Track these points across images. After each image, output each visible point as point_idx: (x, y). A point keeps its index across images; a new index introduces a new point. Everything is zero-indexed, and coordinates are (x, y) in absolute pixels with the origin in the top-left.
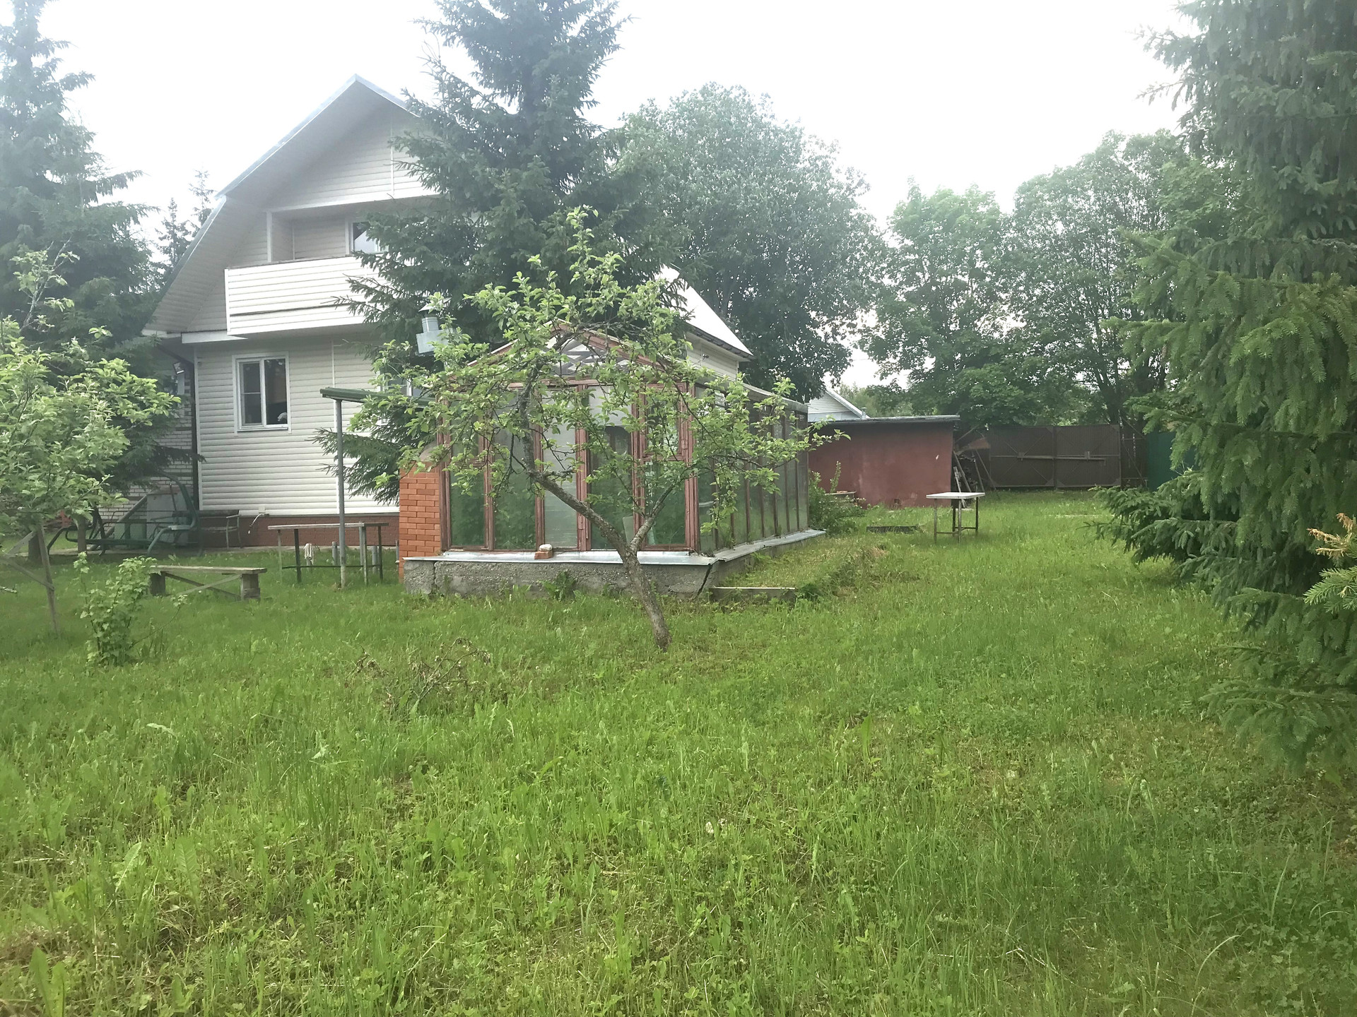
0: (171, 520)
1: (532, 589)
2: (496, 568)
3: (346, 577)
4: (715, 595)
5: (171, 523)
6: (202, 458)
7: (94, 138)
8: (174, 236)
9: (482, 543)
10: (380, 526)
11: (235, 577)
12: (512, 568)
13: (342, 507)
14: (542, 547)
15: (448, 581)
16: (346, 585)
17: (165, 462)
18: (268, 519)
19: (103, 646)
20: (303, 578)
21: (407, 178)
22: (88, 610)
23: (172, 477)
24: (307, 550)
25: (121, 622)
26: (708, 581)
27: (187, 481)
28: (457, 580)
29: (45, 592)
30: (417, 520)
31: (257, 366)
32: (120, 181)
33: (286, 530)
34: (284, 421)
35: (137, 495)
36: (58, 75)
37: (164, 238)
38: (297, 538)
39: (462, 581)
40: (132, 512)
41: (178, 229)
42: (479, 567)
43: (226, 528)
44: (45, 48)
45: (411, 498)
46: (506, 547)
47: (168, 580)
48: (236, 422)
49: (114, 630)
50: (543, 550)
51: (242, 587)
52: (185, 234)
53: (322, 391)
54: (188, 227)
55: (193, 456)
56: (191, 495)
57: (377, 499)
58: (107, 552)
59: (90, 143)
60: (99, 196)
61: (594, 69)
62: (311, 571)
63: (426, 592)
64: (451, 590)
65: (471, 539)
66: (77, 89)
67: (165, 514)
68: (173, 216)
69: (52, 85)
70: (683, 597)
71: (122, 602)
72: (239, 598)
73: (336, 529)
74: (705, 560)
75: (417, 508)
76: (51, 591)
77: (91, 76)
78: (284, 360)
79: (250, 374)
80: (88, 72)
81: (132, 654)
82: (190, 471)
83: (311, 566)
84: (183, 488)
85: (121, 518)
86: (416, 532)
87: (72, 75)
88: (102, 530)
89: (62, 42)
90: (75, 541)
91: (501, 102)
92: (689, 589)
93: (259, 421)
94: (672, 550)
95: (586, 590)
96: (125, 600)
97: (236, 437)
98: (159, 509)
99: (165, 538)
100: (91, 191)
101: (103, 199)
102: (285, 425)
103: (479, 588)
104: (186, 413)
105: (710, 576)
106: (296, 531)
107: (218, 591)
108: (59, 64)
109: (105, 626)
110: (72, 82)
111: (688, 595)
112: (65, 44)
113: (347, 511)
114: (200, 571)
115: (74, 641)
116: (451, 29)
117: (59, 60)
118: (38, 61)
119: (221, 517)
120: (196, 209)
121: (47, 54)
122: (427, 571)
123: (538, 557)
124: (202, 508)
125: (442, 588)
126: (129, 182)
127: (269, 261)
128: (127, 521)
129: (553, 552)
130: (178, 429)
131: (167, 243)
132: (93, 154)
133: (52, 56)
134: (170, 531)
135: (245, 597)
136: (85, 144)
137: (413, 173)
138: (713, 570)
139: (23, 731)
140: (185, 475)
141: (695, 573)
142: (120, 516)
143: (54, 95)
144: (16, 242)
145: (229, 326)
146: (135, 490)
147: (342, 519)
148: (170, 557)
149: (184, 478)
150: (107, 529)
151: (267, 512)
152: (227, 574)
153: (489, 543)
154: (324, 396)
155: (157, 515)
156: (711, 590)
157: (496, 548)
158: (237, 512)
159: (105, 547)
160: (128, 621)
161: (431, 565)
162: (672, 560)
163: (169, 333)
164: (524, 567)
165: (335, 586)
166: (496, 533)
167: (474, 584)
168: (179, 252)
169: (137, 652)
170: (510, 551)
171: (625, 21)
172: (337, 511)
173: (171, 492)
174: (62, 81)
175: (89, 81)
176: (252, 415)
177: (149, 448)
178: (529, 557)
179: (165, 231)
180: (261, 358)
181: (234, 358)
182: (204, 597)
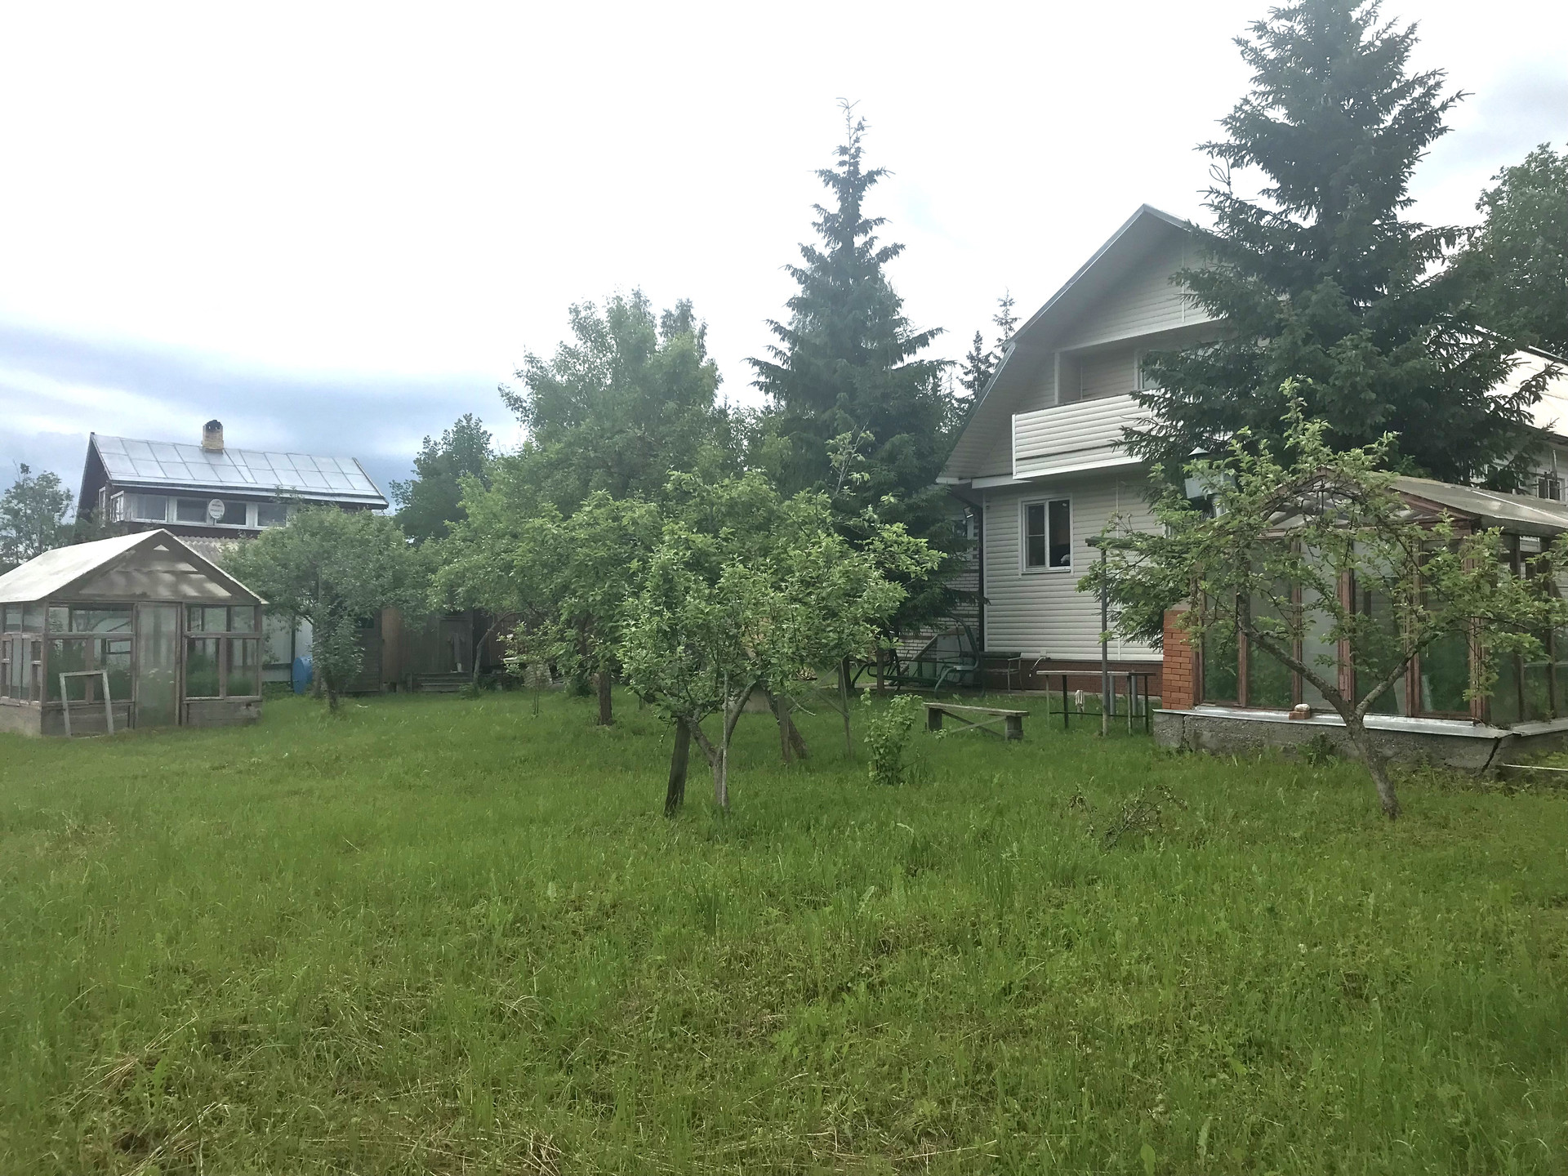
0: (959, 660)
1: (1285, 750)
2: (1247, 725)
3: (1108, 726)
4: (1502, 774)
5: (957, 664)
6: (987, 600)
7: (902, 304)
8: (978, 369)
9: (1236, 699)
10: (1146, 676)
11: (1000, 719)
12: (1264, 727)
13: (1105, 653)
14: (1298, 706)
15: (1197, 736)
16: (1107, 734)
17: (953, 604)
18: (1048, 663)
19: (880, 767)
20: (1070, 723)
21: (1192, 311)
22: (870, 736)
23: (958, 618)
24: (1078, 696)
25: (894, 749)
26: (1495, 756)
27: (973, 623)
28: (1206, 735)
29: (842, 721)
30: (1181, 672)
31: (1042, 508)
32: (923, 340)
33: (1054, 676)
34: (1067, 563)
35: (929, 635)
36: (874, 252)
37: (969, 372)
38: (1065, 684)
39: (1212, 736)
40: (924, 652)
41: (982, 363)
42: (1229, 724)
43: (1007, 671)
44: (866, 227)
45: (1175, 648)
46: (1260, 705)
47: (944, 717)
48: (1020, 565)
49: (888, 754)
50: (1298, 710)
51: (1006, 727)
52: (988, 367)
53: (1087, 541)
54: (992, 360)
55: (980, 598)
56: (976, 635)
57: (1152, 646)
58: (901, 688)
59: (899, 309)
60: (905, 356)
61: (1408, 167)
62: (1081, 718)
63: (1175, 745)
64: (1199, 746)
65: (1225, 693)
66: (890, 260)
67: (953, 654)
68: (978, 349)
69: (869, 260)
70: (1463, 772)
71: (893, 731)
72: (1003, 739)
73: (1099, 677)
74: (1493, 732)
75: (1181, 660)
76: (847, 719)
77: (902, 247)
78: (1067, 502)
79: (1035, 514)
80: (899, 243)
81: (901, 776)
82: (976, 613)
83: (1082, 713)
84: (968, 629)
85: (915, 656)
86: (1180, 684)
87: (885, 248)
88: (898, 667)
89: (878, 219)
90: (875, 676)
91: (1294, 217)
92: (1471, 765)
93: (1042, 563)
94: (1453, 718)
95: (1345, 757)
96: (897, 730)
97: (1020, 580)
98: (948, 648)
99: (951, 677)
100: (898, 352)
101: (909, 359)
102: (1067, 567)
103: (1230, 746)
104: (974, 557)
105: (1498, 751)
106: (1064, 677)
107: (986, 730)
108: (876, 242)
109: (882, 751)
110: (887, 254)
111: (1468, 770)
112: (881, 220)
113: (1110, 657)
114: (970, 711)
115: (861, 763)
116: (1240, 148)
117: (876, 238)
118: (859, 241)
119: (1002, 659)
120: (1000, 340)
121: (867, 232)
122: (1177, 724)
123: (1293, 717)
124: (986, 650)
125: (1191, 743)
126: (930, 341)
127: (1056, 403)
128: (920, 659)
129: (1310, 713)
130: (967, 572)
131: (970, 378)
132: (901, 319)
133: (869, 236)
134: (955, 671)
135: (1009, 738)
136: (894, 311)
137: (1197, 304)
138: (1502, 745)
139: (817, 820)
140: (972, 616)
141: (1479, 746)
142: (914, 654)
143: (872, 268)
144: (835, 408)
145: (1014, 470)
146: (925, 631)
147: (1104, 665)
148: (954, 696)
149: (971, 619)
150: (903, 666)
151: (1049, 655)
152: (993, 715)
153: (1242, 699)
154: (1089, 545)
155: (947, 655)
156: (1497, 767)
157: (1251, 705)
158: (1018, 654)
159: (901, 684)
160: (899, 748)
161: (1181, 718)
162: (1450, 729)
163: (960, 479)
164: (1278, 727)
165: (1096, 733)
166: (1250, 689)
167: (1223, 740)
168: (982, 385)
169: (905, 775)
170: (1265, 709)
171: (1452, 100)
172: (1099, 657)
173: (958, 633)
174: (877, 255)
175: (900, 251)
176: (1035, 558)
177: (938, 590)
178: (1284, 716)
179: (969, 365)
180: (1045, 499)
181: (1020, 500)
182: (973, 736)
